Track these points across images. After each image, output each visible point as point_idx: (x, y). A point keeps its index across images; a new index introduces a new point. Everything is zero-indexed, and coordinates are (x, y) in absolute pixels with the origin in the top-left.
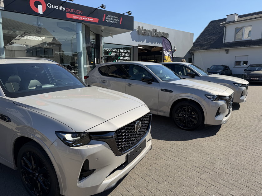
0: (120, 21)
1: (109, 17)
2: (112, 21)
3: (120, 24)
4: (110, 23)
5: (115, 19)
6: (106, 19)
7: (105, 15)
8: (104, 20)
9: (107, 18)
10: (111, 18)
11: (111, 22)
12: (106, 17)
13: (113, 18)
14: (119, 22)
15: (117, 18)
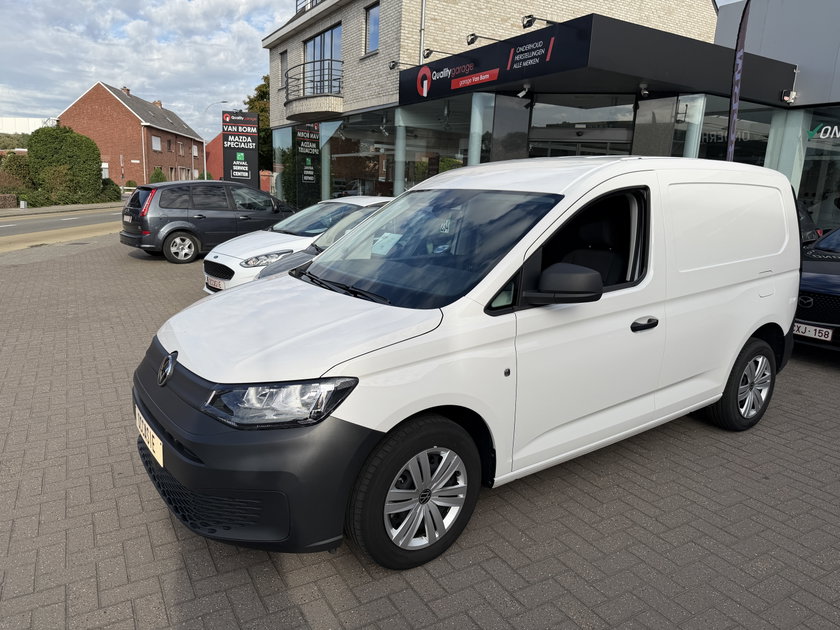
0: (546, 51)
1: (522, 53)
2: (525, 60)
3: (548, 60)
4: (523, 67)
5: (537, 49)
6: (514, 62)
7: (513, 50)
8: (508, 68)
9: (517, 58)
10: (525, 52)
11: (525, 64)
12: (515, 54)
13: (530, 51)
14: (542, 57)
15: (539, 44)
